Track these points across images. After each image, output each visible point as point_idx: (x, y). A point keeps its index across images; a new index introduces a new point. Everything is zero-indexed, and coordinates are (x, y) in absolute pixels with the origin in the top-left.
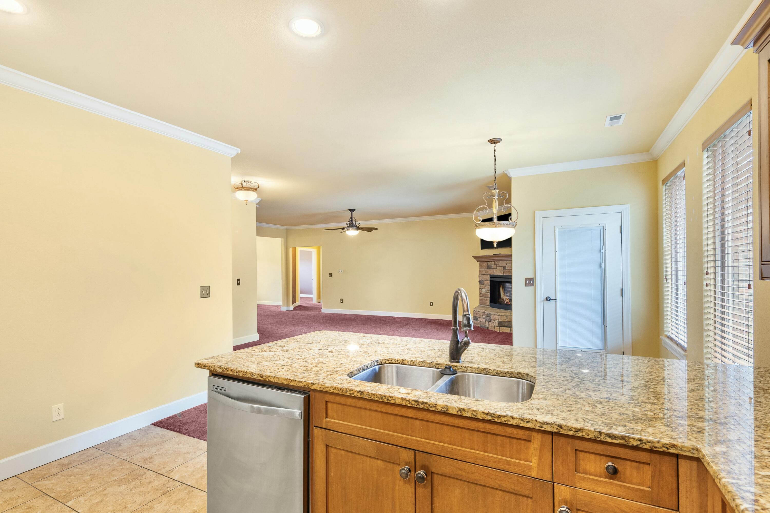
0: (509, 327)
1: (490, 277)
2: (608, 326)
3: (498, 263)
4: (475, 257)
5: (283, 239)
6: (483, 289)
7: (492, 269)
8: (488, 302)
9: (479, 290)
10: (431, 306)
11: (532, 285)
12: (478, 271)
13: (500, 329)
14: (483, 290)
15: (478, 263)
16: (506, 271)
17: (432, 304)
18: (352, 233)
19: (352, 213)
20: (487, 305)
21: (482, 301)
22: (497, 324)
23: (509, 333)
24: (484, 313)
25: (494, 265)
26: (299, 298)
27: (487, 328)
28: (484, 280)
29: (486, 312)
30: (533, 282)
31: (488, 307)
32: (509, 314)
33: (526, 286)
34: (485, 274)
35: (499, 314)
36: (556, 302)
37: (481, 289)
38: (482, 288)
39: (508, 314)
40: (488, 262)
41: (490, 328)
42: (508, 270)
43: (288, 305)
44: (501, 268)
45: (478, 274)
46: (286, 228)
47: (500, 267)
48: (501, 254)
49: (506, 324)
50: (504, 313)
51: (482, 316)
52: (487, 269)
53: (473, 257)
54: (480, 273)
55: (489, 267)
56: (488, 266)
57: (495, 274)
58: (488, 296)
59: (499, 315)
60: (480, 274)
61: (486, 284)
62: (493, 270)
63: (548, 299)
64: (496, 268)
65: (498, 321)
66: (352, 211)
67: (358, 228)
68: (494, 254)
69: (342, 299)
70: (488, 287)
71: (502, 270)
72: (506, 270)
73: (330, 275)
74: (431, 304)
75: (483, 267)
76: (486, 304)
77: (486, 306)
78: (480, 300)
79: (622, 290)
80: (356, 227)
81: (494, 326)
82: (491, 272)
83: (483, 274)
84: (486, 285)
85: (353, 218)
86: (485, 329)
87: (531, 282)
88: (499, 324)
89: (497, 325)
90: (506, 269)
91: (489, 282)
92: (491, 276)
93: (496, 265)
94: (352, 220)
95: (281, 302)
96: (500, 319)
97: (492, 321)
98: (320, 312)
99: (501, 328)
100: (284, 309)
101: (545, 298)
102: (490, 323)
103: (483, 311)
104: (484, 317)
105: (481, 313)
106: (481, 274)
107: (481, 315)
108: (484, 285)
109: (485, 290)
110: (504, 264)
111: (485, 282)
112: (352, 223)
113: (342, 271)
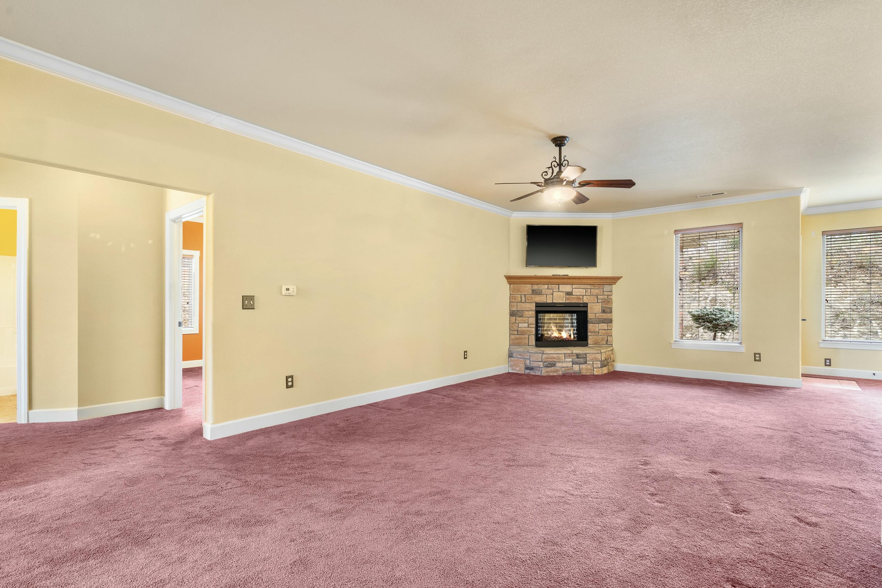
1: (536, 306)
3: (557, 287)
4: (507, 277)
6: (520, 323)
7: (542, 294)
8: (532, 340)
9: (510, 325)
14: (521, 325)
15: (511, 285)
16: (573, 298)
20: (530, 346)
21: (517, 341)
25: (549, 289)
28: (523, 310)
34: (524, 302)
38: (517, 322)
40: (534, 284)
42: (576, 296)
44: (561, 294)
45: (508, 302)
47: (561, 292)
52: (531, 294)
53: (503, 276)
54: (512, 300)
55: (536, 293)
56: (533, 290)
57: (548, 302)
58: (532, 333)
60: (512, 302)
61: (527, 316)
62: (545, 295)
64: (551, 293)
68: (553, 275)
70: (533, 320)
71: (565, 296)
72: (572, 296)
78: (514, 339)
82: (540, 299)
83: (520, 302)
84: (527, 318)
91: (533, 313)
92: (538, 305)
93: (552, 289)
94: (560, 165)
106: (515, 302)
108: (523, 317)
109: (526, 325)
110: (568, 288)
111: (527, 312)
112: (560, 172)
113: (295, 290)
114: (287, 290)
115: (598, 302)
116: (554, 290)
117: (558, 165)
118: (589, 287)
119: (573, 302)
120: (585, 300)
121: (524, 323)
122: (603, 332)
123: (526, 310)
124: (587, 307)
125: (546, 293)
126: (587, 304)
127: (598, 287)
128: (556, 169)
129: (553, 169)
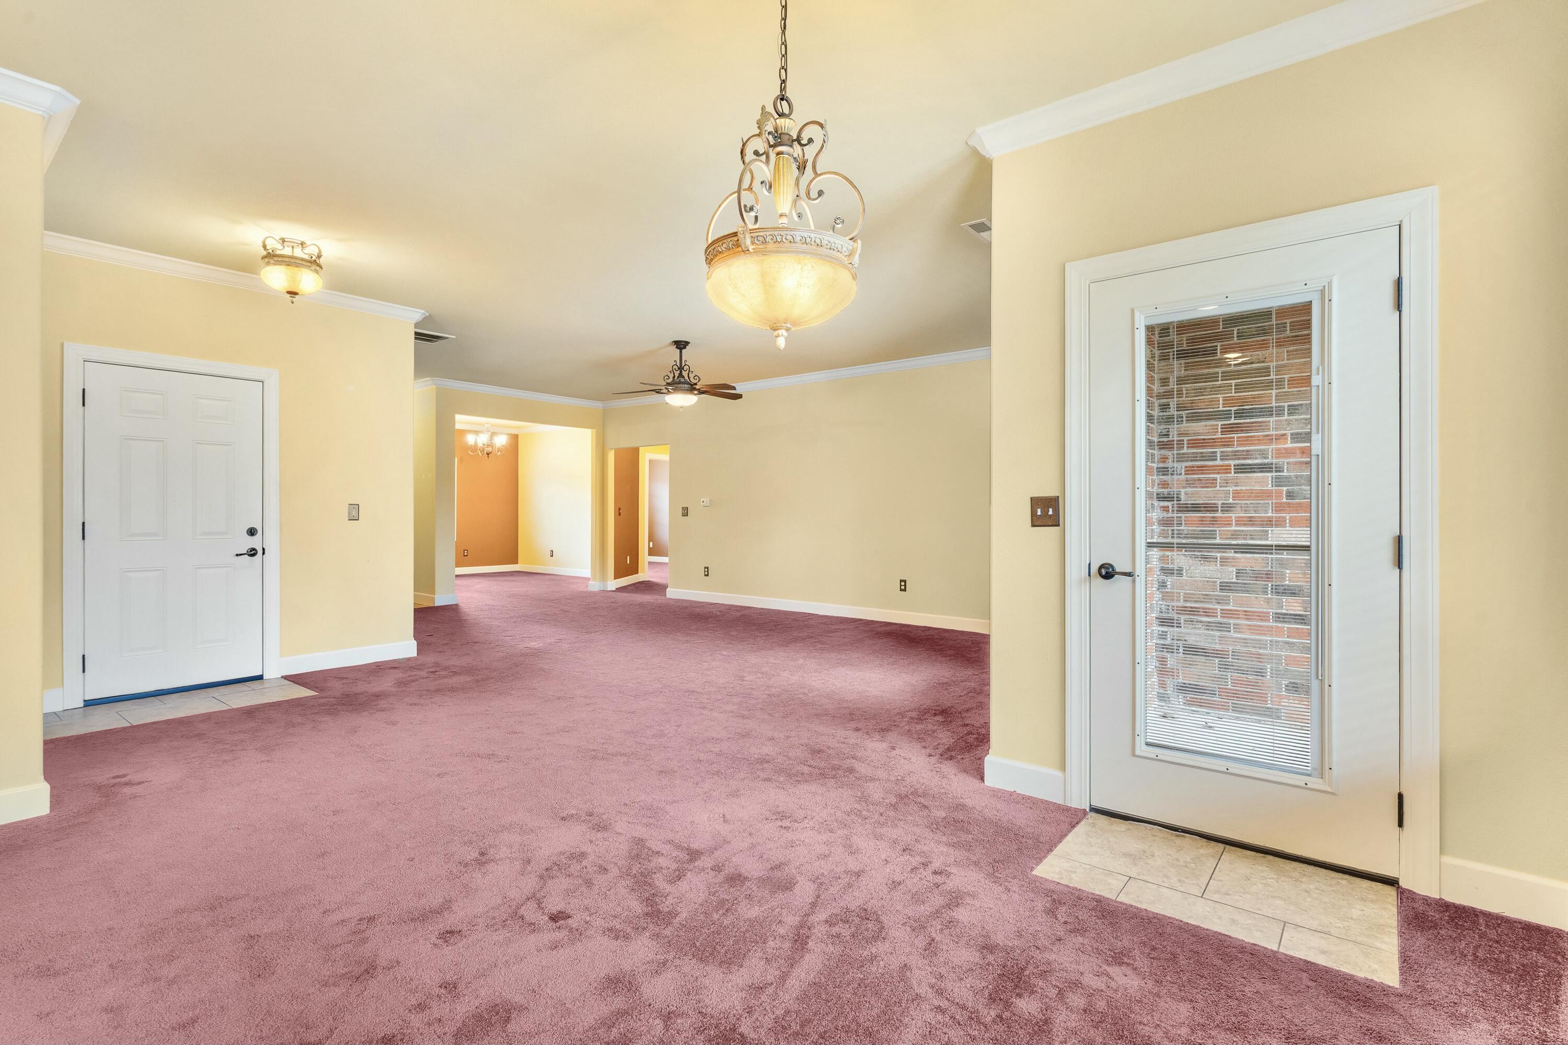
2: (1334, 686)
5: (594, 430)
10: (901, 590)
11: (1053, 520)
17: (903, 586)
18: (680, 400)
19: (681, 352)
26: (646, 565)
30: (1057, 511)
33: (1033, 526)
36: (1134, 581)
43: (604, 578)
46: (601, 405)
63: (1107, 572)
66: (681, 345)
67: (692, 388)
69: (707, 568)
73: (685, 512)
74: (901, 585)
79: (1399, 540)
80: (689, 384)
85: (683, 364)
87: (1051, 512)
94: (681, 368)
95: (590, 571)
98: (663, 598)
100: (595, 586)
101: (1094, 569)
112: (681, 375)
113: (708, 502)
114: (703, 502)
117: (679, 369)
128: (677, 374)
129: (674, 373)
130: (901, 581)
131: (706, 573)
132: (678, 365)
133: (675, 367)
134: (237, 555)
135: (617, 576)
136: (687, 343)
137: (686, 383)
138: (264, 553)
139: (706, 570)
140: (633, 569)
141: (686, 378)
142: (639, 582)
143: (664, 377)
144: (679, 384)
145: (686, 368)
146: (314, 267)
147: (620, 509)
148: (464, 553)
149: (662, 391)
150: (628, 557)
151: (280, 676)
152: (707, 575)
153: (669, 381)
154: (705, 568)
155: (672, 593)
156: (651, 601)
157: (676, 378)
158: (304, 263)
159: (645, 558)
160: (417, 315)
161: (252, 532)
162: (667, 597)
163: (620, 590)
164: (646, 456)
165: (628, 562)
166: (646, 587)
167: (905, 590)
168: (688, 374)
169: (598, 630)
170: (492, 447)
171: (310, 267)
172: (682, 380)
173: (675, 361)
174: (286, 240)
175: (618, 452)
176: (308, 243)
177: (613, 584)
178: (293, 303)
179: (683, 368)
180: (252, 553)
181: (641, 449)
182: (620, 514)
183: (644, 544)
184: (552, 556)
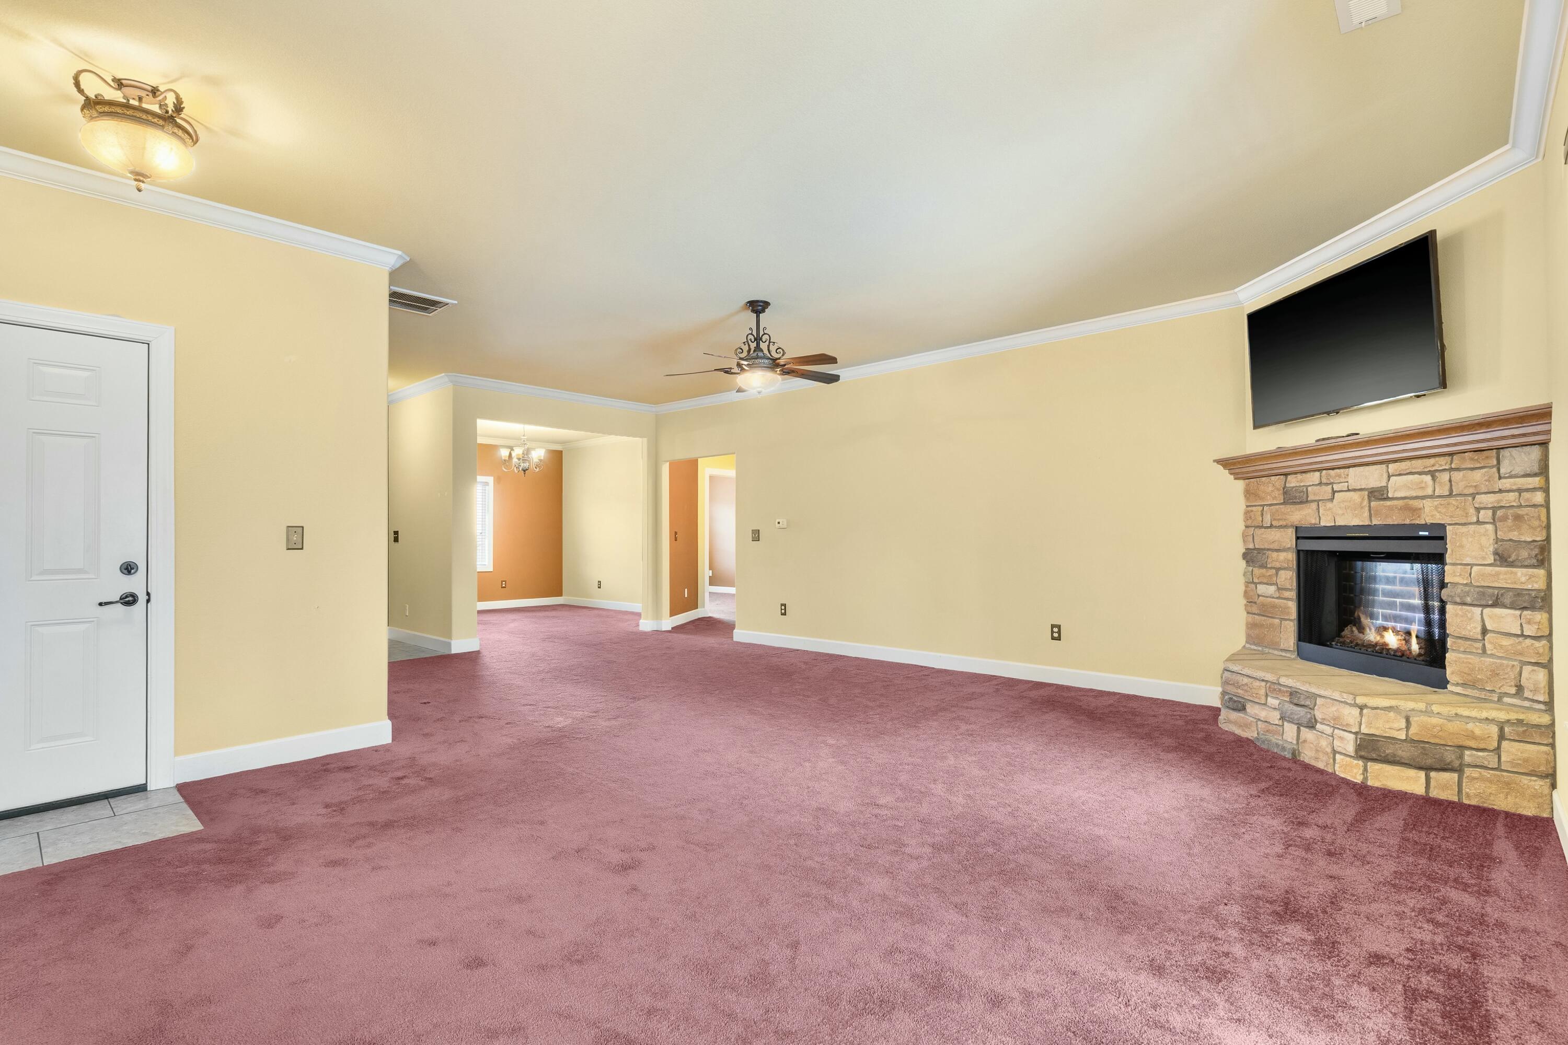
0: (1420, 768)
1: (1298, 538)
3: (1339, 476)
4: (1227, 463)
6: (1260, 583)
7: (1307, 501)
8: (1288, 633)
9: (1246, 587)
10: (1053, 638)
12: (1241, 517)
13: (1365, 770)
14: (1262, 589)
15: (1240, 485)
16: (1390, 508)
17: (1056, 633)
18: (758, 382)
19: (758, 317)
20: (1282, 650)
21: (1257, 631)
22: (1348, 744)
23: (1423, 798)
24: (1274, 688)
25: (1320, 484)
26: (707, 595)
27: (1294, 753)
28: (1268, 550)
29: (1283, 680)
31: (1289, 659)
32: (1421, 706)
34: (1271, 526)
35: (1360, 700)
37: (1253, 582)
38: (1256, 580)
39: (1411, 705)
40: (1286, 475)
41: (1307, 756)
42: (1400, 503)
43: (657, 616)
44: (1355, 496)
45: (1241, 526)
46: (653, 409)
47: (1354, 490)
48: (1358, 434)
49: (1400, 753)
50: (1385, 695)
51: (1267, 696)
52: (1284, 503)
53: (1218, 461)
54: (1249, 523)
55: (1293, 498)
56: (1286, 492)
57: (1323, 524)
58: (1288, 614)
59: (1362, 708)
60: (1247, 527)
61: (1278, 565)
62: (1314, 505)
64: (1330, 496)
65: (1356, 733)
66: (758, 307)
67: (773, 365)
68: (1317, 441)
69: (785, 605)
70: (1289, 578)
71: (1366, 502)
72: (1388, 503)
73: (756, 536)
74: (1052, 632)
75: (1262, 499)
76: (1278, 644)
77: (1276, 652)
78: (1251, 626)
80: (769, 360)
81: (1335, 752)
82: (1304, 516)
83: (1262, 527)
84: (1278, 570)
85: (761, 333)
86: (1284, 758)
88: (1359, 748)
89: (1351, 749)
90: (1388, 499)
91: (1291, 557)
92: (1301, 534)
93: (1327, 484)
94: (758, 339)
95: (641, 603)
96: (1369, 725)
97: (1318, 726)
98: (730, 642)
99: (1373, 767)
100: (646, 625)
102: (1306, 734)
103: (1270, 677)
104: (1272, 702)
105: (1257, 683)
106: (1252, 525)
107: (1262, 692)
108: (1266, 567)
109: (1271, 590)
110: (1373, 477)
111: (1275, 555)
112: (758, 348)
113: (785, 523)
114: (779, 523)
115: (1478, 522)
116: (1336, 487)
117: (756, 339)
118: (1443, 463)
119: (1390, 522)
120: (1430, 514)
121: (1267, 584)
122: (1506, 642)
123: (1271, 547)
124: (1442, 538)
125: (1317, 498)
126: (1443, 527)
127: (1472, 459)
128: (753, 345)
129: (749, 345)
130: (1053, 626)
131: (783, 611)
132: (755, 333)
133: (750, 337)
134: (101, 604)
135: (673, 613)
136: (766, 304)
137: (765, 357)
138: (148, 601)
139: (783, 607)
140: (693, 603)
141: (766, 351)
142: (699, 619)
143: (736, 350)
144: (756, 359)
145: (765, 338)
146: (169, 128)
147: (676, 533)
148: (502, 584)
149: (732, 371)
150: (686, 590)
151: (173, 785)
152: (785, 614)
153: (743, 356)
154: (782, 605)
155: (741, 635)
156: (715, 645)
157: (752, 352)
158: (150, 118)
159: (706, 588)
160: (391, 258)
161: (128, 569)
162: (735, 639)
163: (677, 629)
164: (707, 470)
165: (686, 596)
166: (708, 625)
167: (1059, 639)
168: (769, 346)
169: (647, 693)
170: (530, 463)
171: (163, 126)
172: (760, 354)
173: (751, 329)
174: (124, 82)
175: (674, 466)
176: (162, 89)
177: (668, 623)
178: (140, 190)
179: (761, 339)
180: (129, 600)
181: (701, 462)
182: (676, 540)
183: (705, 573)
184: (599, 587)
